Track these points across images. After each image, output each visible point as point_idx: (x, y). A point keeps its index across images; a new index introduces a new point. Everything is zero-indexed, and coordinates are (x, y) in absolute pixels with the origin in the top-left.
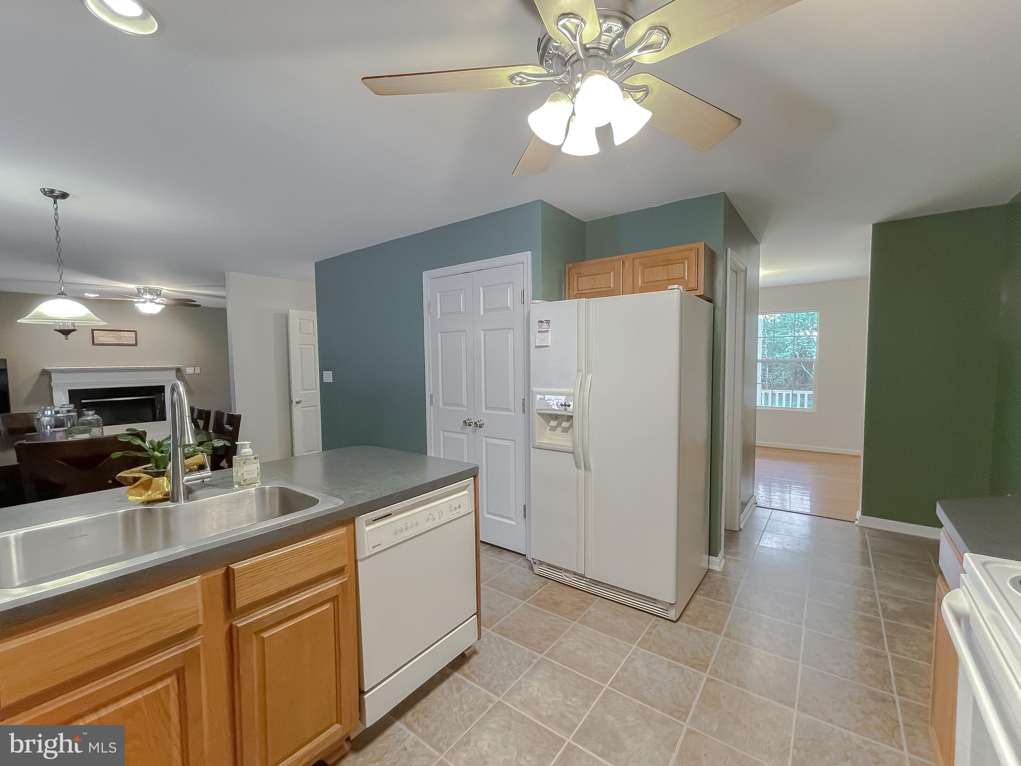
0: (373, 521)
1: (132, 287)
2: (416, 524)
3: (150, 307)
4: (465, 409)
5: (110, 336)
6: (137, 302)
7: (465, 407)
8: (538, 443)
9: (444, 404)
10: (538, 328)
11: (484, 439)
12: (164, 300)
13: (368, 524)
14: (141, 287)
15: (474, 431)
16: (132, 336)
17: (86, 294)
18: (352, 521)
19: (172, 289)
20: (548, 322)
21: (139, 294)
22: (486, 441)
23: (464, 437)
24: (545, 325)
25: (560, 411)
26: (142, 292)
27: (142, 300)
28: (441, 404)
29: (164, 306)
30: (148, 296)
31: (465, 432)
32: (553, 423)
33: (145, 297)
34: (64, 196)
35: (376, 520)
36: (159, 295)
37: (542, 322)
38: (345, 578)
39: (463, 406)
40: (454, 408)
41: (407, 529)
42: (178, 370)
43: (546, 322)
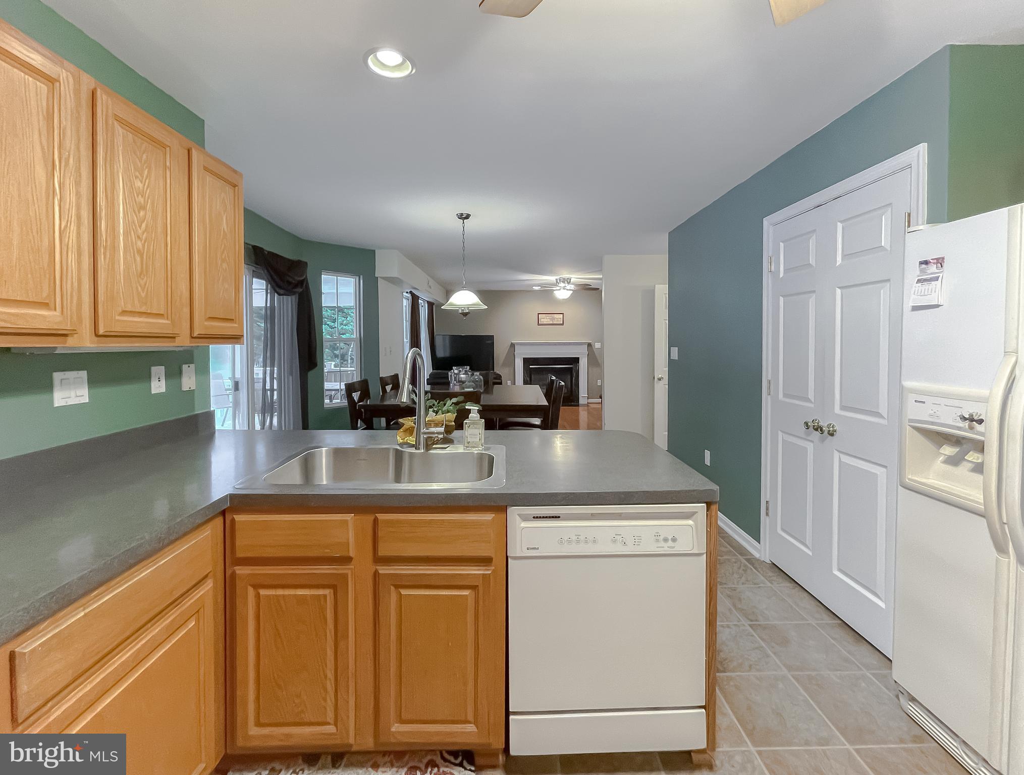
0: (534, 517)
1: (552, 279)
2: (594, 542)
3: (563, 294)
4: (812, 406)
5: (548, 318)
6: (555, 290)
7: (811, 402)
8: (909, 479)
9: (785, 395)
10: (918, 273)
11: (836, 454)
12: (572, 287)
13: (525, 518)
14: (557, 277)
15: (823, 440)
16: (560, 317)
17: (534, 288)
18: (503, 509)
19: (578, 277)
20: (940, 262)
21: (556, 284)
22: (840, 458)
23: (810, 447)
24: (933, 268)
25: (959, 428)
26: (558, 281)
27: (558, 288)
28: (781, 396)
29: (572, 292)
30: (562, 285)
31: (809, 438)
32: (948, 450)
33: (560, 285)
34: (468, 216)
35: (537, 517)
36: (569, 283)
37: (926, 263)
38: (488, 570)
39: (808, 400)
40: (797, 402)
41: (578, 542)
42: (589, 345)
43: (935, 261)
